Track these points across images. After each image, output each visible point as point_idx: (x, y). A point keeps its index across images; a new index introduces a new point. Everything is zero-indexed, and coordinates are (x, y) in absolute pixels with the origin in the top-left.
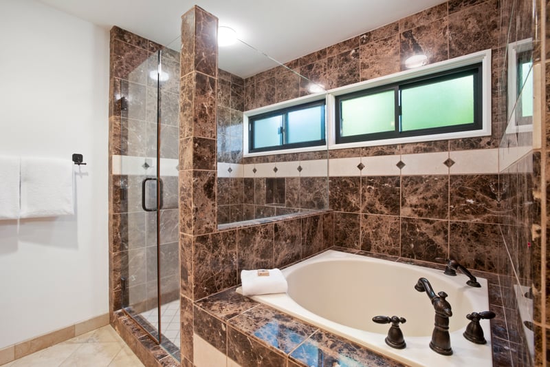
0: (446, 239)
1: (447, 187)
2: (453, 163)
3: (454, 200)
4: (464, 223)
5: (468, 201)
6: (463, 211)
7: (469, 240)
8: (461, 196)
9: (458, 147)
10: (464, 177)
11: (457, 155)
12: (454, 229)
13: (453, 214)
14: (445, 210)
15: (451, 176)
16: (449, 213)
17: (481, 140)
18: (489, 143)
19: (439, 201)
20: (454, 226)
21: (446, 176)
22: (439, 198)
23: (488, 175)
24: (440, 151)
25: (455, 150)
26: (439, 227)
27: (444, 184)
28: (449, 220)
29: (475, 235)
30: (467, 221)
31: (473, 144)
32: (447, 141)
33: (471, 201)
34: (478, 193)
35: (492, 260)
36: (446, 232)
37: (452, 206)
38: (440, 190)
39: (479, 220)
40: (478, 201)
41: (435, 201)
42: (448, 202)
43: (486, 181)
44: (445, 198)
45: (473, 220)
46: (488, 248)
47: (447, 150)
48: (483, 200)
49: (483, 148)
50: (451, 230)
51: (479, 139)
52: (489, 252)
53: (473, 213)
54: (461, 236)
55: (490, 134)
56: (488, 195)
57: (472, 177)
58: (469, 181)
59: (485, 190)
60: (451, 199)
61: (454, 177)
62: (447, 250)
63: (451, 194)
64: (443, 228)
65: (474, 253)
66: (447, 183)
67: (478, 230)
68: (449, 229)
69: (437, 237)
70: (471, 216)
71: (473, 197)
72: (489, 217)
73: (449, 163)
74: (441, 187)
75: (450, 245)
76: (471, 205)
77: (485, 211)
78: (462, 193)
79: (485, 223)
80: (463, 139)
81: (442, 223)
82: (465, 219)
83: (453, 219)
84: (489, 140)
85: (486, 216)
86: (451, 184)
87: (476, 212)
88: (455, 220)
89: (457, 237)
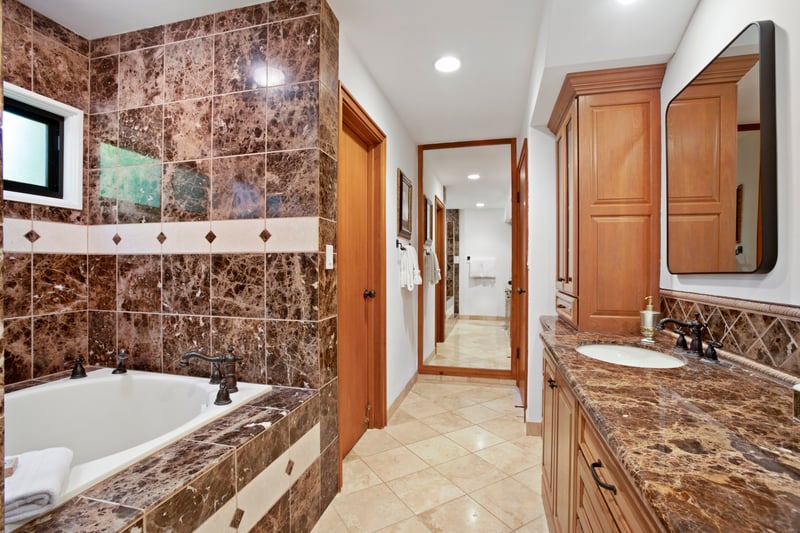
0: (28, 344)
1: (29, 270)
2: (38, 237)
3: (39, 288)
4: (52, 316)
5: (57, 287)
6: (50, 302)
7: (58, 336)
8: (48, 281)
9: (44, 216)
10: (52, 257)
11: (43, 227)
12: (39, 326)
13: (38, 306)
14: (26, 302)
15: (35, 255)
16: (32, 307)
17: (70, 213)
18: (78, 218)
19: (17, 291)
20: (40, 323)
21: (28, 255)
22: (17, 286)
23: (77, 256)
24: (18, 217)
25: (40, 219)
26: (18, 329)
27: (24, 266)
28: (32, 316)
29: (65, 328)
30: (56, 313)
31: (61, 215)
32: (29, 205)
33: (60, 287)
34: (68, 277)
35: (82, 352)
36: (28, 334)
37: (37, 296)
38: (19, 275)
39: (68, 309)
40: (67, 286)
41: (11, 291)
42: (30, 291)
43: (75, 262)
44: (27, 285)
45: (63, 310)
46: (78, 339)
47: (29, 218)
48: (73, 285)
49: (72, 222)
50: (36, 328)
51: (69, 211)
52: (79, 344)
53: (63, 302)
54: (48, 334)
55: (81, 208)
56: (77, 278)
57: (60, 257)
58: (57, 261)
59: (75, 273)
60: (35, 286)
61: (40, 256)
62: (31, 358)
63: (35, 280)
64: (24, 329)
65: (64, 351)
66: (29, 264)
67: (68, 322)
68: (32, 328)
69: (14, 344)
70: (60, 306)
71: (62, 281)
72: (79, 304)
73: (31, 236)
74: (20, 269)
75: (35, 350)
76: (60, 291)
77: (75, 297)
78: (49, 276)
79: (76, 311)
80: (51, 208)
81: (21, 322)
82: (53, 310)
83: (38, 313)
84: (78, 214)
85: (76, 302)
86: (34, 265)
87: (66, 299)
88: (41, 313)
89: (44, 336)
